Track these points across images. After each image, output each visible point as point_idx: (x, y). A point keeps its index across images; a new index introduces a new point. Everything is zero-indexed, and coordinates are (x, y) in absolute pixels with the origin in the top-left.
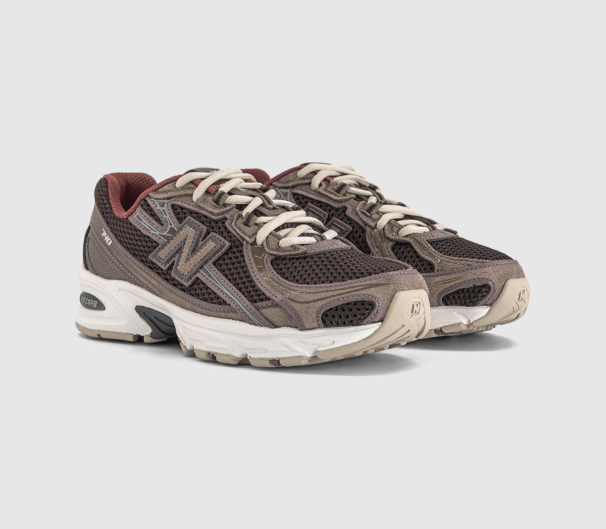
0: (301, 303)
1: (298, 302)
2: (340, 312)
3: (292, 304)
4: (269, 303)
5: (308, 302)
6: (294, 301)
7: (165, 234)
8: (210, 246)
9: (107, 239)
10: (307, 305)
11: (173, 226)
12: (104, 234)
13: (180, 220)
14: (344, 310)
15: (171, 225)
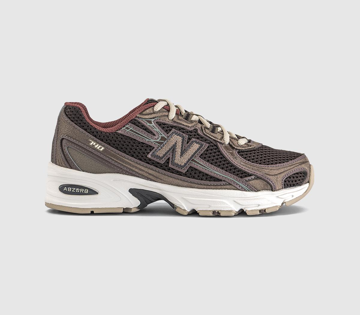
0: (273, 175)
1: (271, 175)
2: (292, 178)
3: (268, 176)
4: (253, 177)
5: (276, 175)
6: (269, 175)
7: (158, 140)
8: (196, 146)
9: (98, 147)
10: (276, 176)
11: (163, 135)
12: (93, 143)
13: (167, 131)
14: (294, 178)
15: (161, 135)
